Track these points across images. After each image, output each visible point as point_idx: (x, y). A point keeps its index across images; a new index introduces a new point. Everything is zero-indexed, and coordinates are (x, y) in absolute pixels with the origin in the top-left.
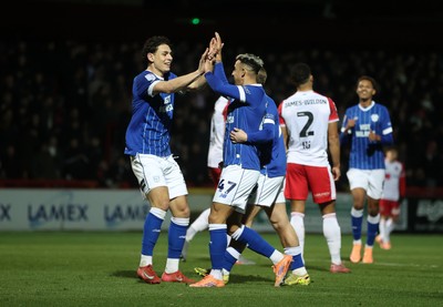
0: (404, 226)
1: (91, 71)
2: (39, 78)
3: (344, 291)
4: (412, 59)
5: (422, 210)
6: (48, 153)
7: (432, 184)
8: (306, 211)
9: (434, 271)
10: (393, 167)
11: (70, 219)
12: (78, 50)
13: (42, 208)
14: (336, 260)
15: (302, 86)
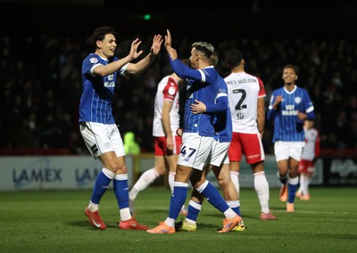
0: (320, 181)
1: (62, 59)
2: (20, 65)
3: (273, 235)
4: (324, 45)
5: (335, 167)
6: (28, 127)
7: (342, 146)
8: (241, 171)
9: (345, 217)
10: (311, 133)
11: (48, 180)
12: (51, 42)
13: (24, 172)
14: (265, 210)
15: (236, 68)
